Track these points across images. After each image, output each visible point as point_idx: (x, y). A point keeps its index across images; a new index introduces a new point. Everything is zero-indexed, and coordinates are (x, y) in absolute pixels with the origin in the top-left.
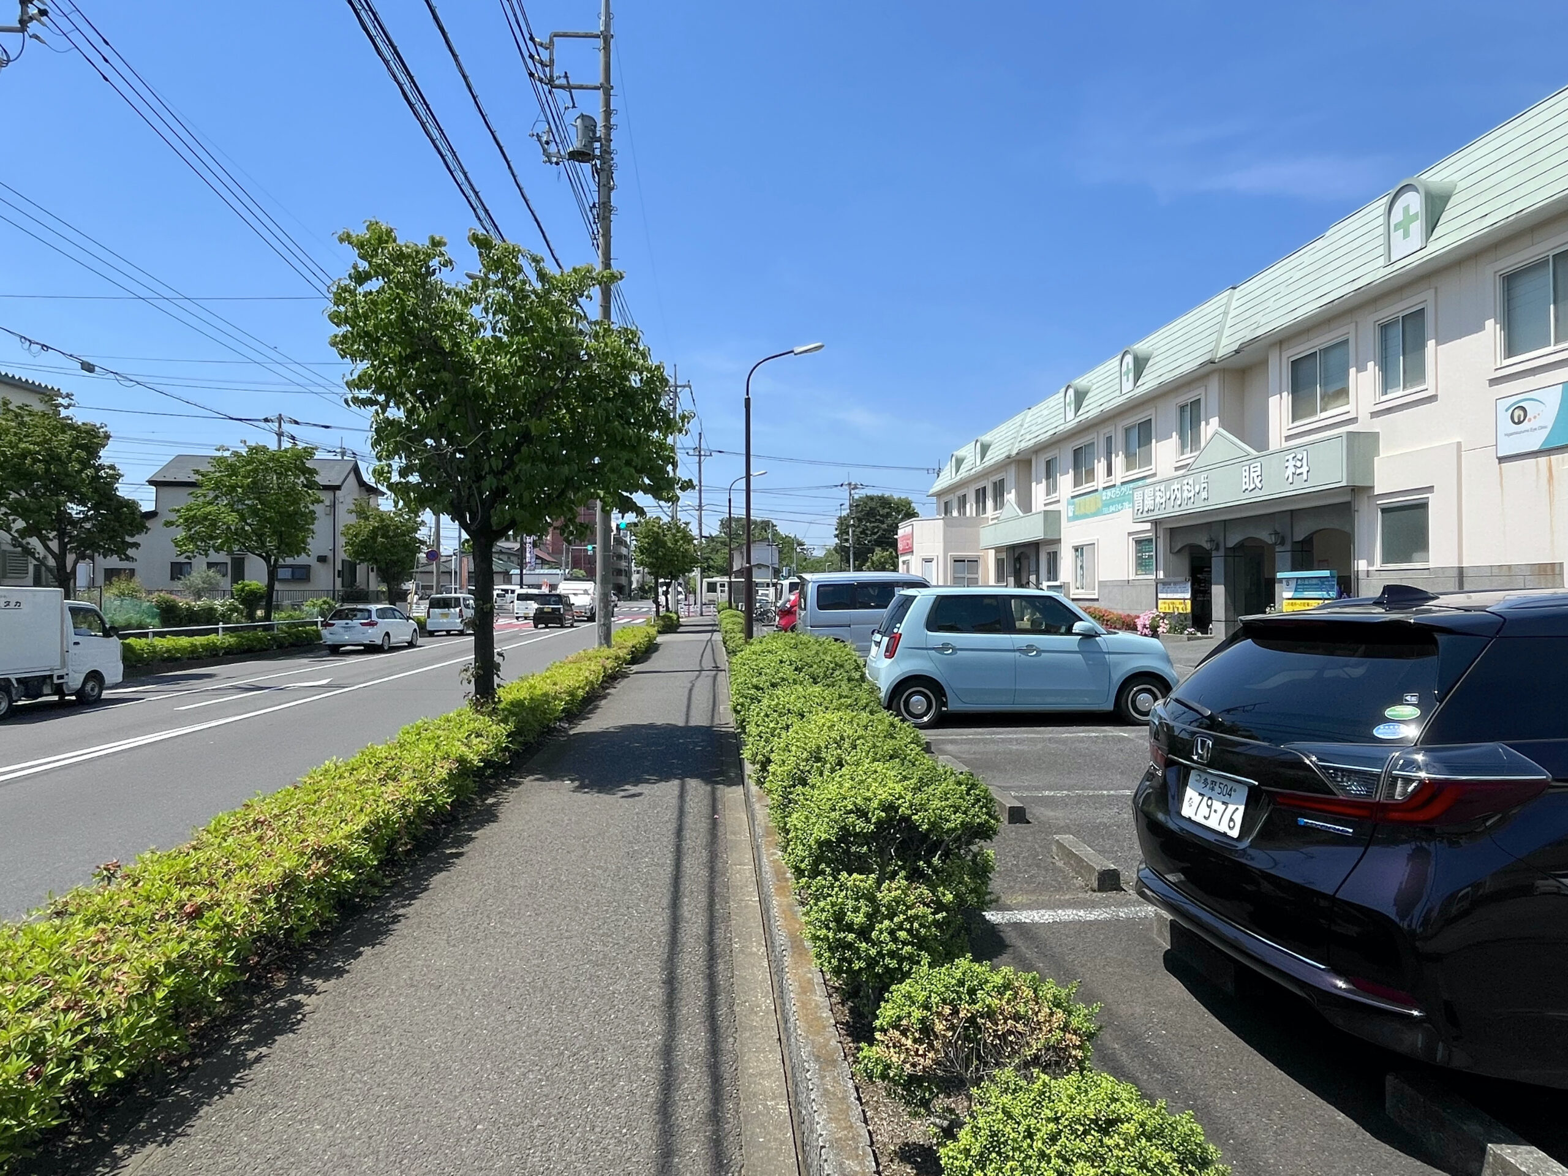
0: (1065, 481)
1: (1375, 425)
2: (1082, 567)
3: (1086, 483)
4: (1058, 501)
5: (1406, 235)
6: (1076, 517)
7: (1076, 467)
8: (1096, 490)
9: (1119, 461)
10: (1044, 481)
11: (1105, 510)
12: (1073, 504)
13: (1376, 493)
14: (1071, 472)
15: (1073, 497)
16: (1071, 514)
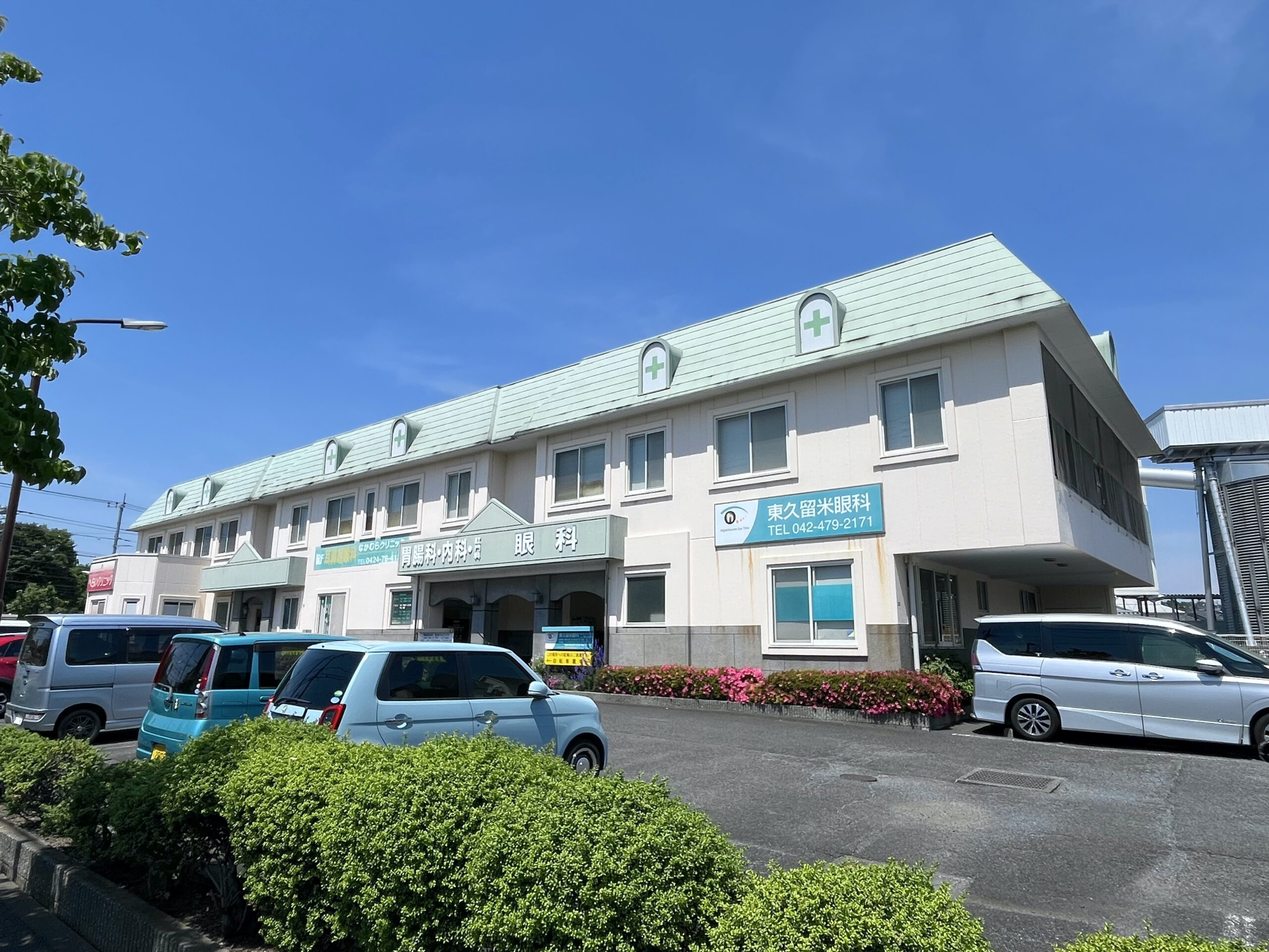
0: (316, 530)
1: (625, 512)
2: (327, 615)
3: (341, 534)
4: (306, 549)
5: (654, 376)
6: (324, 566)
7: (330, 516)
8: (353, 542)
9: (380, 516)
10: (290, 527)
11: (361, 561)
12: (323, 552)
13: (625, 565)
14: (324, 521)
15: (323, 546)
16: (319, 562)
